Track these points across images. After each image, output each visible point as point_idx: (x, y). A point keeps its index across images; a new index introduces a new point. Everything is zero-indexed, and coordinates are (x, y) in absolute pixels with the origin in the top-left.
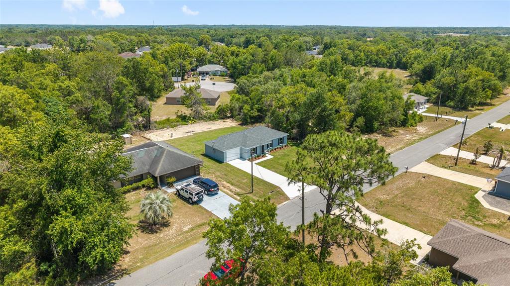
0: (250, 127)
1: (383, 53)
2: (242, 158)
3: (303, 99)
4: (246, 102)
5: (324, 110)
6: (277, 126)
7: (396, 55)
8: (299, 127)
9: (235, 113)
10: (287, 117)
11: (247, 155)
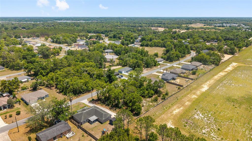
0: (124, 67)
1: (160, 42)
2: (125, 73)
3: (135, 62)
4: (123, 62)
5: (138, 64)
6: (130, 67)
7: (163, 43)
8: (134, 67)
9: (121, 64)
10: (132, 65)
11: (126, 72)
